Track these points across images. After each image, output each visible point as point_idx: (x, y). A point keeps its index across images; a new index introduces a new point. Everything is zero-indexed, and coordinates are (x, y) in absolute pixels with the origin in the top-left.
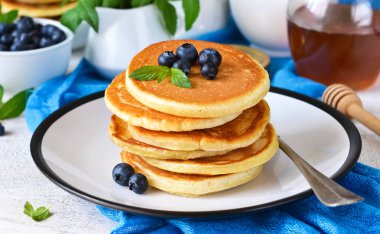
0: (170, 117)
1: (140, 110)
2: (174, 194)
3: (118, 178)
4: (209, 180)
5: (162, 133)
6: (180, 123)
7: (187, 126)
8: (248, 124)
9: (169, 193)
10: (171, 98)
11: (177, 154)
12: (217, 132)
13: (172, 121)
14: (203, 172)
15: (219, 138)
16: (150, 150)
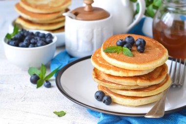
0: (124, 70)
1: (109, 67)
2: (124, 105)
3: (97, 97)
4: (140, 99)
5: (119, 77)
6: (127, 73)
7: (131, 74)
8: (158, 73)
9: (121, 105)
10: (124, 61)
11: (126, 87)
12: (144, 77)
13: (124, 72)
14: (138, 96)
15: (145, 80)
16: (113, 85)
